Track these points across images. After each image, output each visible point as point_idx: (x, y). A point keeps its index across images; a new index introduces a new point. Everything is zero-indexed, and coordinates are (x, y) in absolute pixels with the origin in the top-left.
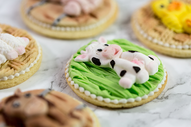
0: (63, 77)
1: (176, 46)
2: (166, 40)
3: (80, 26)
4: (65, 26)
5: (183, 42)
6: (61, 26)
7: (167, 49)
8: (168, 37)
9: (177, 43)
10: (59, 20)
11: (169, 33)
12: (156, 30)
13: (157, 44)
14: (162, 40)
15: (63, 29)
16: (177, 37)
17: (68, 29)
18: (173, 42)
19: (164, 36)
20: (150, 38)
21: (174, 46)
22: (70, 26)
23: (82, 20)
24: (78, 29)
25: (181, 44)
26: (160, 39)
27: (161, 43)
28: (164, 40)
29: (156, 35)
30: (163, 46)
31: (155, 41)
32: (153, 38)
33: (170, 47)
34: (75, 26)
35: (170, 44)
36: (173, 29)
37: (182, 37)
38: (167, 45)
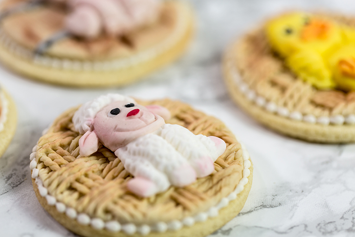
0: (22, 163)
1: (317, 117)
2: (295, 106)
3: (92, 59)
4: (61, 58)
5: (331, 109)
6: (52, 57)
7: (297, 125)
8: (300, 99)
9: (318, 111)
10: (49, 43)
11: (301, 90)
12: (274, 84)
13: (276, 114)
14: (285, 105)
15: (55, 63)
16: (319, 99)
17: (66, 64)
18: (310, 109)
19: (292, 97)
20: (261, 102)
21: (312, 119)
22: (72, 59)
23: (97, 48)
24: (87, 66)
25: (326, 113)
26: (281, 102)
27: (284, 112)
28: (290, 104)
29: (274, 93)
30: (288, 118)
31: (272, 107)
32: (268, 101)
33: (303, 121)
34: (80, 60)
35: (304, 115)
36: (312, 80)
37: (329, 98)
38: (297, 115)
